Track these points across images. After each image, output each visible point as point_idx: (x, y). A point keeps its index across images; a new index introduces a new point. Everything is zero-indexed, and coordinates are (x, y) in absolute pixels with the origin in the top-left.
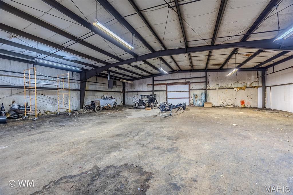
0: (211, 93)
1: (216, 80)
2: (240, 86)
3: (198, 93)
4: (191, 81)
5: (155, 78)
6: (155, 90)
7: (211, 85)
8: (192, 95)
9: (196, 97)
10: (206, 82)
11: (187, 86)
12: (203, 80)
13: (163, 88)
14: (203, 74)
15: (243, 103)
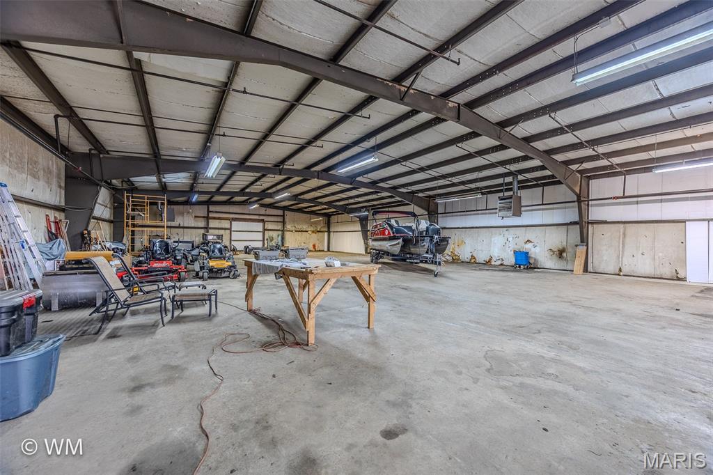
0: (287, 235)
1: (294, 221)
2: (312, 229)
3: (274, 234)
4: (266, 218)
5: (212, 208)
6: (210, 226)
7: (289, 227)
8: (266, 237)
9: (272, 239)
10: (284, 223)
11: (261, 224)
12: (280, 219)
13: (226, 224)
14: (280, 212)
15: (314, 246)
